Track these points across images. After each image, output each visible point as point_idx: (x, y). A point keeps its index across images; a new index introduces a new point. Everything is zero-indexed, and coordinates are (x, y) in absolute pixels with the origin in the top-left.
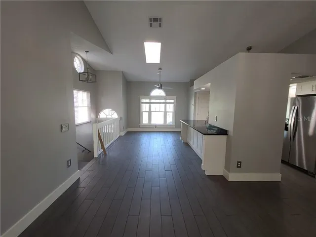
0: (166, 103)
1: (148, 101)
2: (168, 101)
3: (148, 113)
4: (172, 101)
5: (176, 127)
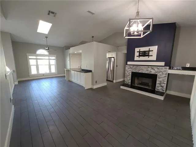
0: (49, 59)
1: (35, 57)
2: (50, 58)
3: (35, 66)
4: (54, 58)
5: (58, 74)
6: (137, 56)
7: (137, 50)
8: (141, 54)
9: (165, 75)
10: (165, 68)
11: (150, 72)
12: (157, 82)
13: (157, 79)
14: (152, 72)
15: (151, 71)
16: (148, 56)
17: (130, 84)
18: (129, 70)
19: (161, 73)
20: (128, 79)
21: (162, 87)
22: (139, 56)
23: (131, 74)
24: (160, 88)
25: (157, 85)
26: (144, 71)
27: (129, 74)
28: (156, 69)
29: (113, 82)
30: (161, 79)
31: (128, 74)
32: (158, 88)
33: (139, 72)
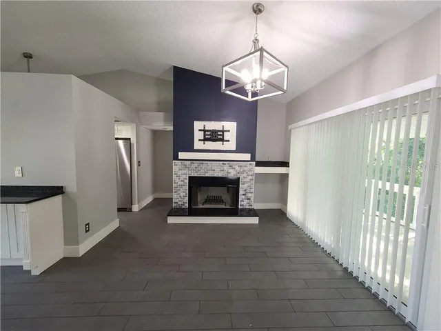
6: (200, 140)
7: (198, 125)
8: (208, 135)
9: (250, 177)
10: (250, 164)
11: (228, 173)
12: (241, 192)
13: (240, 185)
14: (230, 173)
15: (229, 171)
16: (222, 140)
17: (187, 205)
18: (183, 172)
19: (245, 175)
20: (182, 194)
21: (248, 199)
22: (205, 140)
23: (187, 181)
24: (246, 202)
25: (241, 197)
26: (217, 172)
27: (182, 183)
28: (237, 168)
29: (130, 210)
30: (246, 186)
31: (180, 183)
32: (242, 203)
33: (207, 175)
